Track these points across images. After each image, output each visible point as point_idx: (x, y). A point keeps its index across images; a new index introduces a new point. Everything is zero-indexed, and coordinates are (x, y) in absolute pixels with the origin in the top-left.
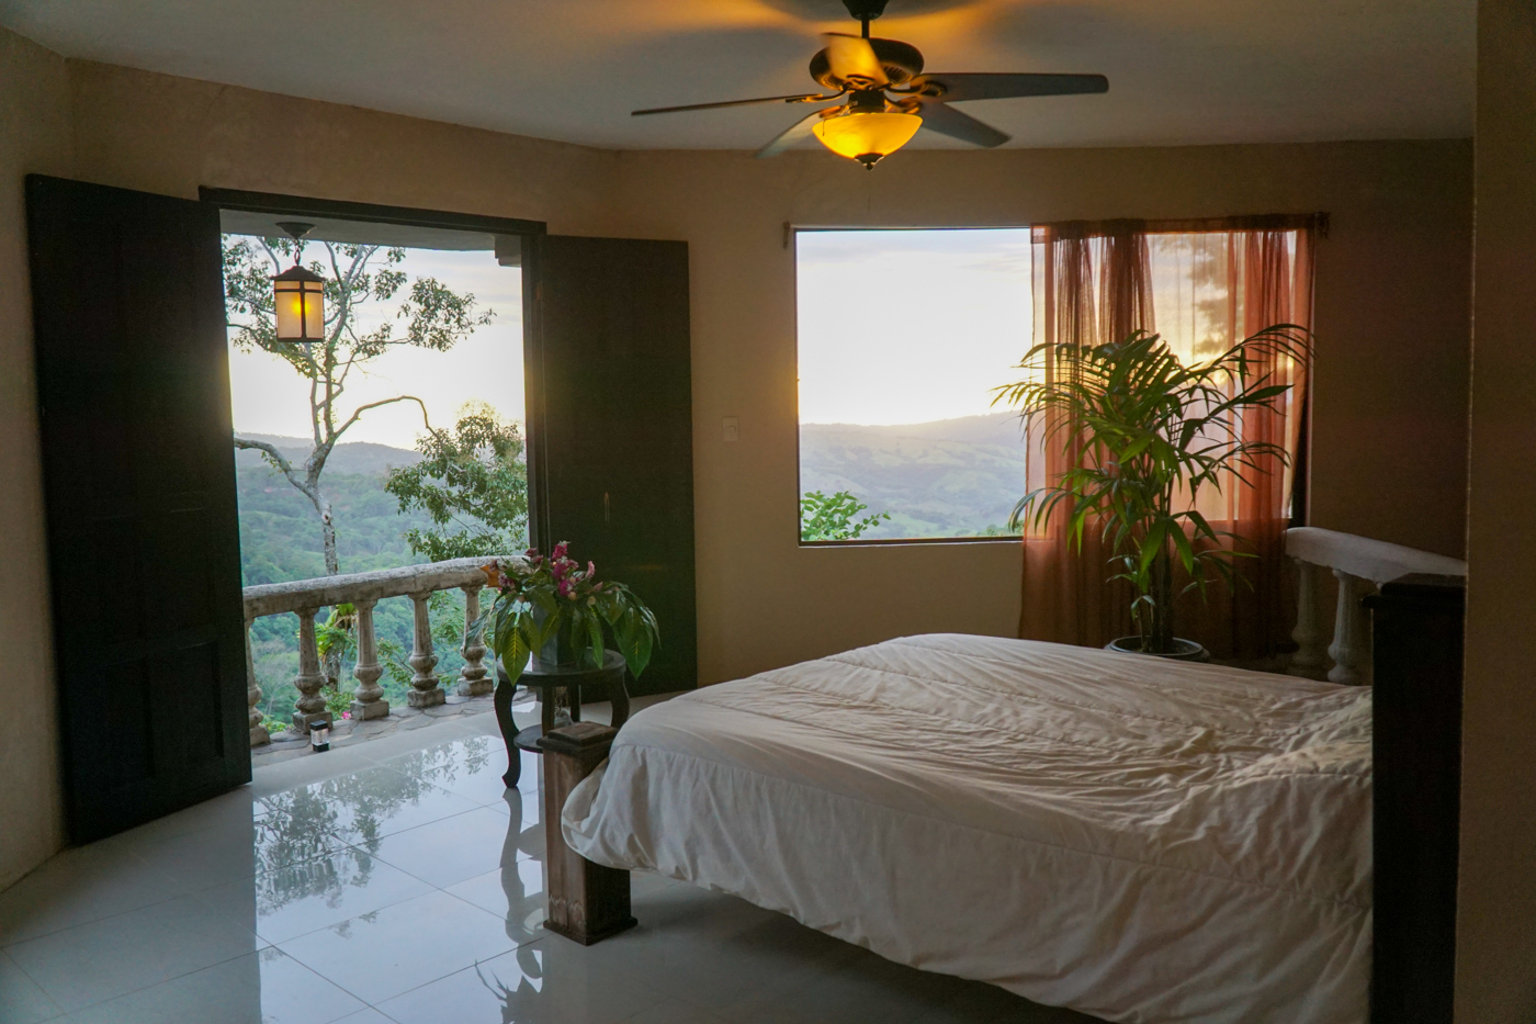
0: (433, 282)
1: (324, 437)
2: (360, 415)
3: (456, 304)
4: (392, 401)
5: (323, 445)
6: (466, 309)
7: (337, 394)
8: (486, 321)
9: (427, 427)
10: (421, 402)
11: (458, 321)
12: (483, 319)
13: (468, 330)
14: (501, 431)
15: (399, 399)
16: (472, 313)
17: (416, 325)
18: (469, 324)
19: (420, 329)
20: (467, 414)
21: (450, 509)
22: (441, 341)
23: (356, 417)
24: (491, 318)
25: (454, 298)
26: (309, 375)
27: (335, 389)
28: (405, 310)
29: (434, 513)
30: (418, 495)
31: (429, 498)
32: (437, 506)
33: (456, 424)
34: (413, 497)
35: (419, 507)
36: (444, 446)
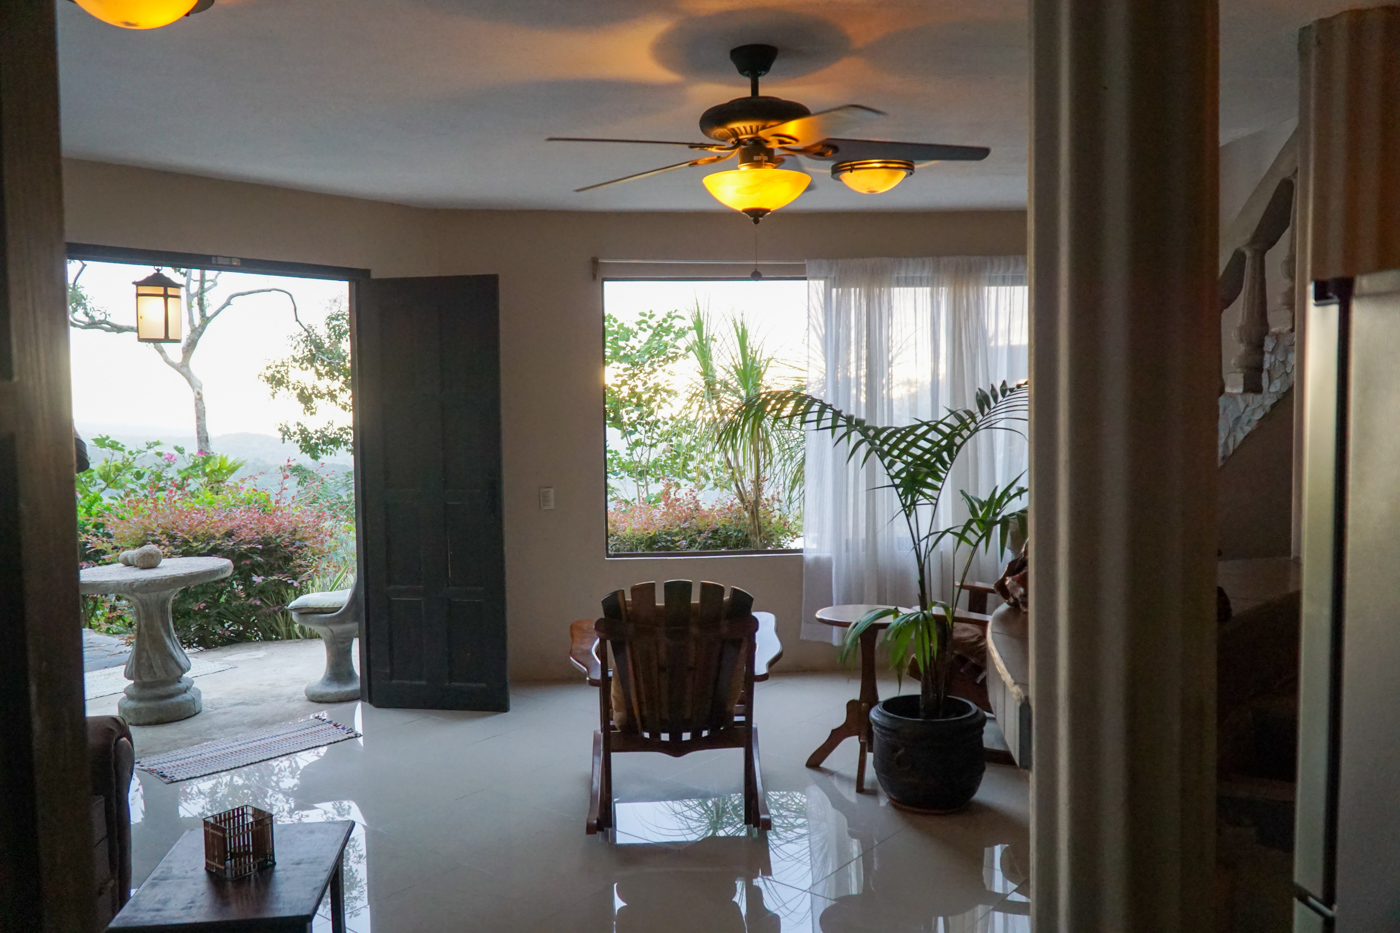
1: (197, 321)
2: (232, 301)
4: (263, 291)
5: (196, 328)
7: (209, 288)
9: (297, 320)
10: (290, 295)
15: (270, 291)
20: (335, 310)
21: (317, 402)
23: (228, 303)
26: (184, 275)
27: (207, 285)
29: (303, 405)
30: (287, 387)
31: (298, 391)
32: (305, 398)
33: (323, 320)
34: (283, 388)
35: (288, 399)
36: (313, 342)
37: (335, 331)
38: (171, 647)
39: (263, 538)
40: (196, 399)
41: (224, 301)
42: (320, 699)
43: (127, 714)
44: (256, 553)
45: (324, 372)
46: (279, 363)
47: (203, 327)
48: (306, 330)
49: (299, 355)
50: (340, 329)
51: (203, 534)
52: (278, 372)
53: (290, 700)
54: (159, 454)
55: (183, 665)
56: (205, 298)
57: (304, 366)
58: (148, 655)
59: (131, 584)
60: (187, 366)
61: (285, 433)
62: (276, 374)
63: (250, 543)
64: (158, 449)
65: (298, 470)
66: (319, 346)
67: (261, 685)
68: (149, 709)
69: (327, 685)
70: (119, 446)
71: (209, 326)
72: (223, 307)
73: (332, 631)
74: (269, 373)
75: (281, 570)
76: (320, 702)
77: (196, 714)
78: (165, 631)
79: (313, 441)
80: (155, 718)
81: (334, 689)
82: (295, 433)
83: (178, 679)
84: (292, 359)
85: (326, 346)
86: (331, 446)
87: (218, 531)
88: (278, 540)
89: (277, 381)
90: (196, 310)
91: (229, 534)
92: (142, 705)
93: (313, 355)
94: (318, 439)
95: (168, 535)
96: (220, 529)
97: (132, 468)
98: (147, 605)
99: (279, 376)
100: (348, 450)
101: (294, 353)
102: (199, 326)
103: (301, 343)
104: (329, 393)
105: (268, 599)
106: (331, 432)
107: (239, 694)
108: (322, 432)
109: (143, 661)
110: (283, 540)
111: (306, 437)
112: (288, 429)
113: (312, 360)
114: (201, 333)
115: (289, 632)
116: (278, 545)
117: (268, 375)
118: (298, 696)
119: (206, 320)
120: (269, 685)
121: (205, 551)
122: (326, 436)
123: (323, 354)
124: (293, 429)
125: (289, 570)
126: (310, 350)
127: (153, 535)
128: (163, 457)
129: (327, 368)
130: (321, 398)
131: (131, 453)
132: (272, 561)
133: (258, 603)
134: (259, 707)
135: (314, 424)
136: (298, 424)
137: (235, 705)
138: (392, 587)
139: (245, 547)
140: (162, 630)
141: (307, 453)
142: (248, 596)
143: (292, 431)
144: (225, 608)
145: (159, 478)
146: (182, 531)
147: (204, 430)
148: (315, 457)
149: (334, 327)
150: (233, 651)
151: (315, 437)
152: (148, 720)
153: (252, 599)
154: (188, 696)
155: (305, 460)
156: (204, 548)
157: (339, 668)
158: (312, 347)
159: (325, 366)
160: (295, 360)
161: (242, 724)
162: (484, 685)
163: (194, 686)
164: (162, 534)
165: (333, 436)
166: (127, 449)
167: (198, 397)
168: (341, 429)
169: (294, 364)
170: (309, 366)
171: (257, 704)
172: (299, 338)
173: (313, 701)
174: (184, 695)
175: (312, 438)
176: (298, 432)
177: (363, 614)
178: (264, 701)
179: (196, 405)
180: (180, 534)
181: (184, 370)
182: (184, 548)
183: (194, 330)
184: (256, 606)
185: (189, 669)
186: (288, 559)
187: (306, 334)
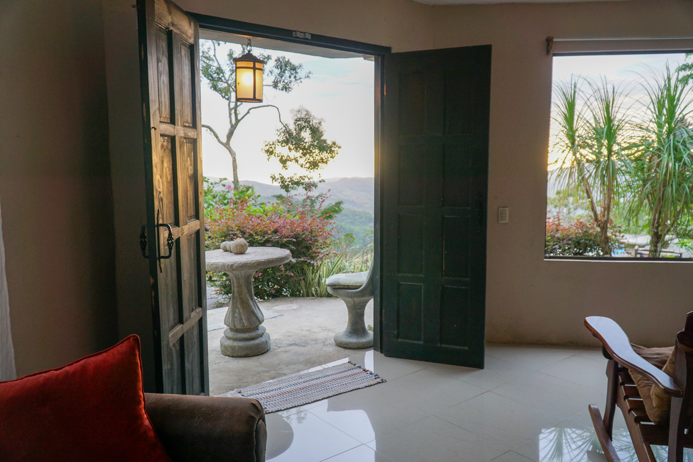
0: (284, 58)
1: (234, 122)
2: (250, 112)
3: (294, 68)
4: (265, 106)
6: (298, 71)
7: (240, 105)
8: (308, 77)
9: (280, 121)
10: (277, 108)
11: (295, 77)
12: (306, 76)
13: (299, 81)
14: (314, 124)
15: (268, 106)
16: (301, 73)
17: (276, 80)
18: (300, 78)
19: (277, 82)
20: (299, 116)
21: (289, 163)
22: (286, 88)
24: (310, 75)
25: (293, 65)
26: (227, 99)
28: (271, 72)
29: (282, 165)
30: (275, 155)
31: (280, 157)
32: (284, 162)
33: (293, 121)
34: (272, 156)
35: (275, 160)
36: (288, 132)
37: (298, 127)
38: (253, 307)
39: (295, 234)
40: (233, 161)
41: (246, 111)
42: (345, 346)
43: (227, 349)
44: (291, 243)
45: (292, 148)
46: (271, 143)
47: (236, 124)
48: (284, 126)
49: (281, 139)
50: (301, 126)
51: (261, 231)
52: (271, 148)
53: (324, 343)
54: (224, 185)
55: (260, 319)
56: (238, 110)
57: (283, 145)
58: (239, 311)
59: (232, 266)
60: (229, 144)
61: (273, 179)
62: (270, 149)
63: (287, 237)
64: (223, 182)
65: (279, 197)
66: (290, 134)
67: (302, 330)
68: (240, 347)
69: (350, 337)
70: (206, 179)
71: (239, 124)
72: (246, 115)
73: (354, 301)
74: (267, 148)
75: (304, 255)
76: (345, 348)
77: (268, 351)
78: (249, 295)
79: (286, 183)
80: (244, 353)
81: (353, 340)
82: (278, 179)
83: (257, 328)
84: (277, 142)
85: (294, 134)
86: (295, 186)
87: (269, 229)
88: (303, 236)
89: (270, 152)
90: (233, 116)
91: (275, 232)
92: (236, 344)
93: (287, 139)
94: (289, 182)
95: (240, 231)
96: (271, 228)
97: (212, 192)
98: (239, 278)
99: (271, 150)
100: (303, 188)
101: (278, 138)
102: (235, 124)
103: (282, 133)
104: (295, 159)
105: (296, 271)
106: (295, 179)
107: (290, 336)
108: (291, 178)
109: (236, 315)
110: (306, 236)
111: (283, 180)
112: (275, 177)
113: (286, 142)
114: (235, 128)
115: (307, 292)
116: (303, 239)
117: (266, 149)
118: (329, 341)
119: (238, 121)
120: (308, 331)
121: (262, 241)
122: (293, 180)
123: (293, 138)
124: (277, 176)
125: (309, 254)
126: (286, 137)
127: (232, 231)
128: (226, 187)
129: (294, 146)
130: (291, 161)
131: (212, 184)
132: (300, 248)
133: (292, 274)
134: (306, 348)
135: (287, 175)
136: (280, 174)
137: (291, 345)
138: (400, 275)
139: (285, 240)
140: (248, 295)
141: (283, 189)
142: (286, 270)
143: (277, 178)
144: (272, 277)
145: (225, 198)
146: (248, 229)
147: (237, 176)
148: (287, 191)
149: (298, 125)
150: (277, 303)
151: (288, 180)
152: (239, 354)
153: (288, 272)
154: (263, 339)
155: (283, 192)
156: (261, 240)
157: (356, 326)
158: (287, 135)
159: (293, 145)
160: (279, 142)
161: (300, 363)
162: (466, 348)
163: (266, 331)
164: (237, 230)
165: (296, 180)
166: (210, 181)
167: (234, 160)
168: (300, 177)
169: (278, 144)
170: (285, 145)
171: (304, 346)
172: (281, 131)
173: (340, 347)
174: (261, 338)
175: (286, 182)
176: (280, 178)
177: (378, 292)
178: (308, 344)
179: (233, 164)
180: (248, 231)
181: (228, 146)
182: (250, 239)
183: (232, 126)
184: (291, 276)
185: (263, 321)
186: (308, 248)
187: (284, 128)
